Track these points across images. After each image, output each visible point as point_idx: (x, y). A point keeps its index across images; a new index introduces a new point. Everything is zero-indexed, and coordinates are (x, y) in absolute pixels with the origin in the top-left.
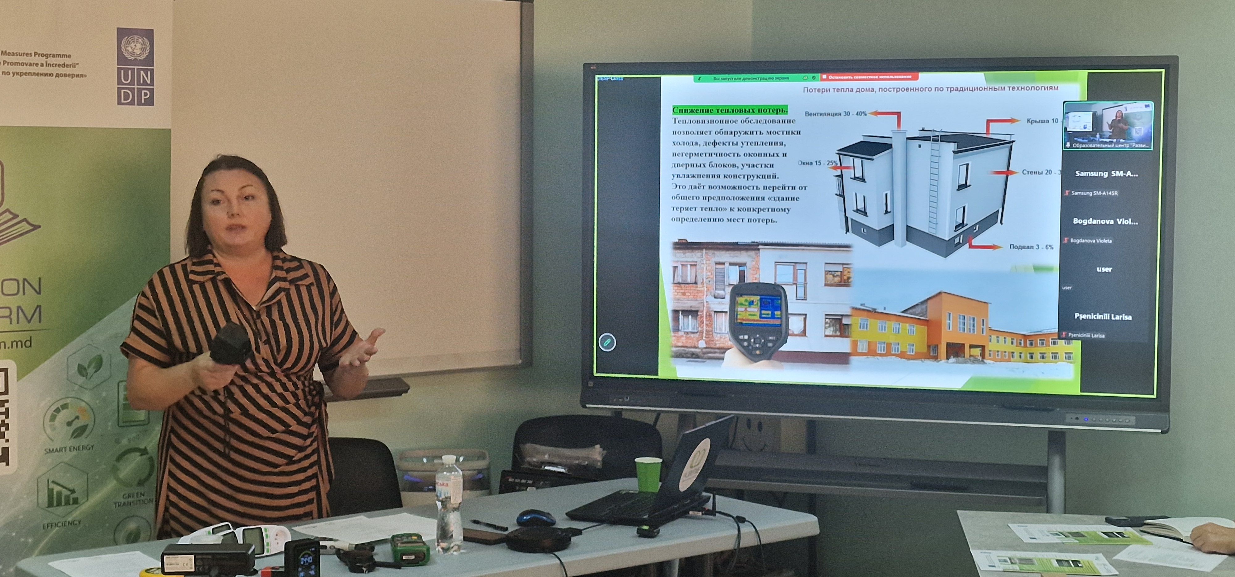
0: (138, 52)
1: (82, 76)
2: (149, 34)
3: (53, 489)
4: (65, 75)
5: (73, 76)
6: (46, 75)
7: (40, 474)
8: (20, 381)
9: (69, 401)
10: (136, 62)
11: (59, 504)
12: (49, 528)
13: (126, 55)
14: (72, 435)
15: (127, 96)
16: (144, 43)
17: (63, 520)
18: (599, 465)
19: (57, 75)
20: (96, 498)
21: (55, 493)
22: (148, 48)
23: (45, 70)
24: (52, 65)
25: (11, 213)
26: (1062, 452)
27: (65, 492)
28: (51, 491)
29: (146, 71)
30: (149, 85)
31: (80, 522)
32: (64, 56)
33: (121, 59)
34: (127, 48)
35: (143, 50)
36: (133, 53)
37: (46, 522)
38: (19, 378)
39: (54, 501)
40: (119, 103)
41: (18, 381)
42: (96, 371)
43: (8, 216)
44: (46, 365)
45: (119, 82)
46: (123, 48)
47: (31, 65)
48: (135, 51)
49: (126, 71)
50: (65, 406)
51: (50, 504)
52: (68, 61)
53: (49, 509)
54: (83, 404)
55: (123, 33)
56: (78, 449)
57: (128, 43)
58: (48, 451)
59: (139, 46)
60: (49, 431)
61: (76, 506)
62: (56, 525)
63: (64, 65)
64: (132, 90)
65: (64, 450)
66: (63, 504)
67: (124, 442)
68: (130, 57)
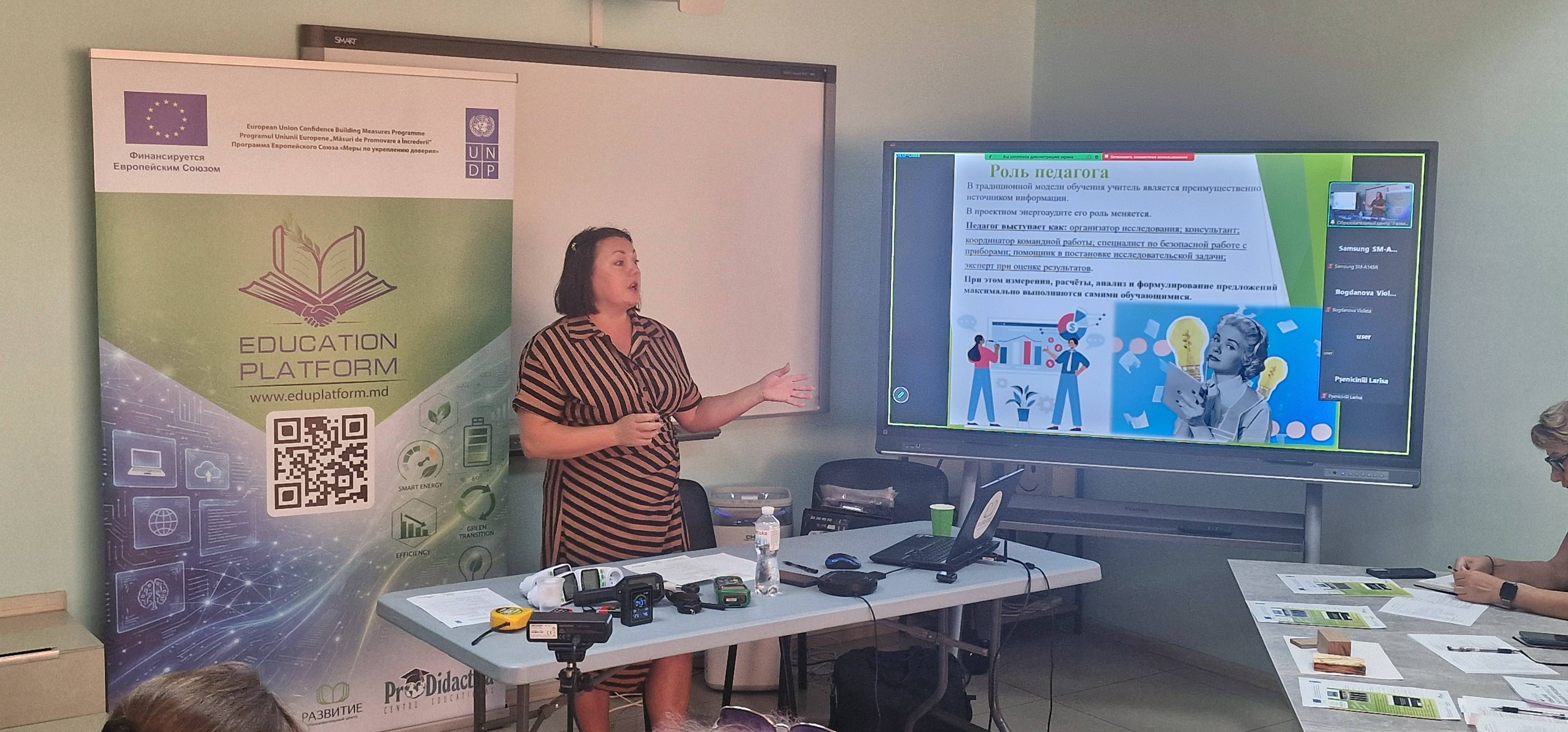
0: (484, 130)
1: (434, 151)
2: (495, 114)
3: (405, 522)
4: (419, 151)
5: (426, 151)
6: (402, 151)
7: (395, 508)
8: (377, 426)
9: (420, 444)
10: (483, 139)
11: (411, 536)
12: (402, 557)
13: (474, 132)
14: (423, 474)
15: (474, 169)
16: (489, 122)
17: (414, 550)
18: (892, 505)
19: (412, 151)
20: (442, 531)
21: (407, 526)
22: (494, 126)
23: (401, 146)
24: (407, 142)
25: (371, 275)
26: (1319, 502)
27: (416, 525)
28: (403, 524)
29: (491, 147)
30: (492, 160)
31: (429, 552)
32: (418, 133)
33: (469, 136)
34: (475, 127)
35: (489, 128)
36: (480, 132)
37: (400, 551)
38: (376, 424)
39: (406, 533)
40: (468, 176)
41: (376, 425)
42: (444, 418)
43: (368, 278)
44: (400, 412)
45: (468, 157)
46: (471, 126)
47: (389, 142)
48: (482, 129)
49: (474, 147)
50: (417, 449)
51: (403, 536)
52: (422, 138)
53: (401, 540)
54: (434, 447)
55: (471, 113)
56: (428, 486)
57: (476, 122)
58: (401, 488)
59: (485, 124)
60: (402, 470)
61: (425, 537)
62: (408, 555)
63: (419, 142)
64: (479, 165)
65: (415, 487)
66: (414, 535)
67: (469, 480)
68: (477, 135)
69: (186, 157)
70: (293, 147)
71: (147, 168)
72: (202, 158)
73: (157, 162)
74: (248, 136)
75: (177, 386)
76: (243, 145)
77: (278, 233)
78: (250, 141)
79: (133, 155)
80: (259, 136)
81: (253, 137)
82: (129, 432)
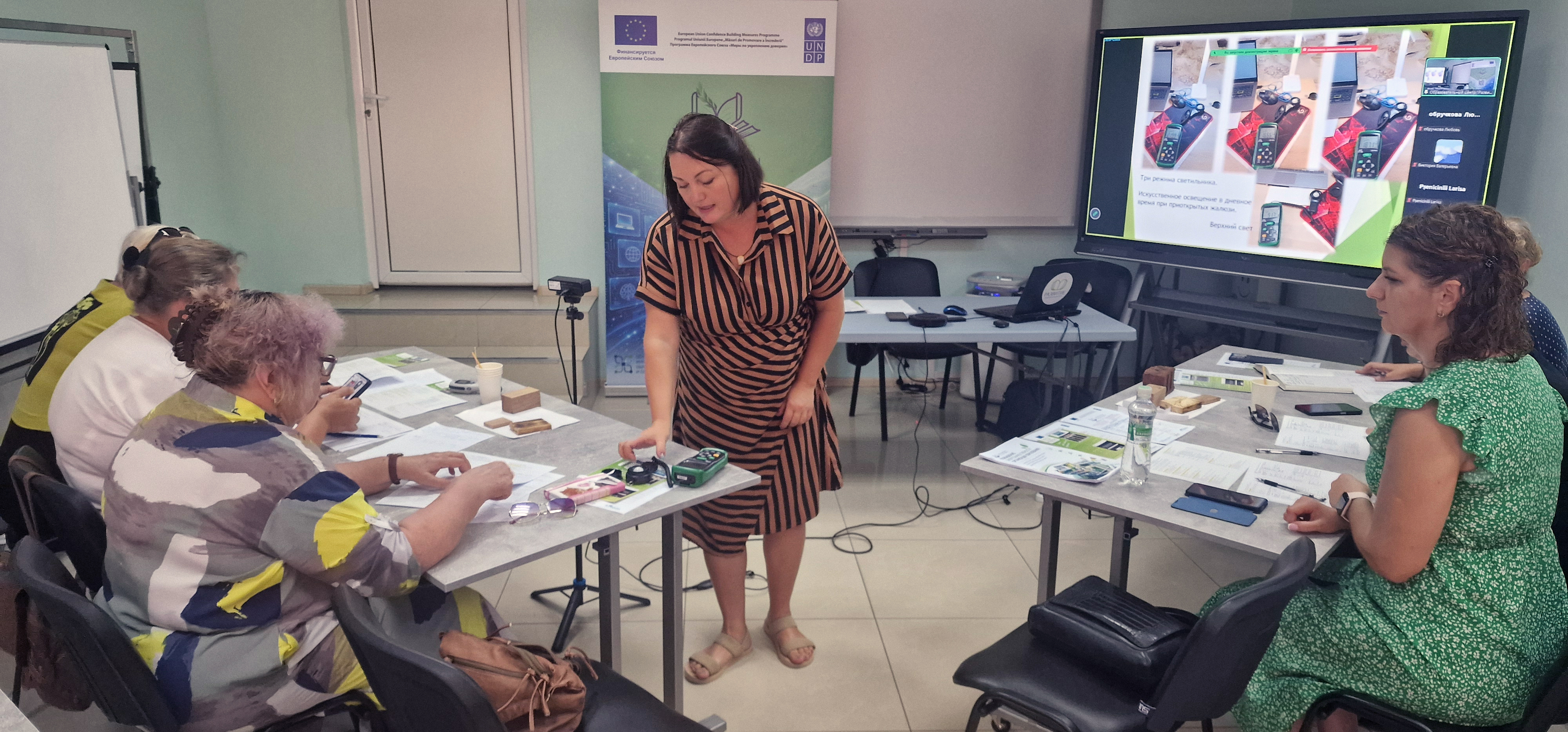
0: (816, 32)
1: (785, 46)
2: (822, 22)
4: (776, 46)
5: (780, 47)
6: (765, 46)
10: (815, 38)
13: (810, 33)
15: (809, 57)
16: (820, 27)
19: (772, 47)
22: (822, 29)
23: (765, 44)
24: (769, 41)
25: (745, 123)
29: (820, 43)
30: (822, 51)
32: (776, 35)
33: (807, 36)
34: (811, 30)
35: (819, 31)
36: (813, 33)
40: (805, 62)
43: (743, 124)
45: (805, 50)
46: (808, 29)
47: (758, 41)
49: (809, 43)
52: (777, 38)
55: (809, 21)
57: (811, 27)
59: (817, 28)
63: (776, 41)
64: (812, 54)
68: (812, 35)
69: (646, 52)
70: (703, 45)
71: (625, 58)
72: (654, 53)
73: (630, 55)
74: (679, 39)
75: (640, 181)
76: (676, 45)
77: (695, 96)
78: (679, 42)
79: (619, 51)
80: (685, 39)
81: (681, 40)
82: (616, 204)
